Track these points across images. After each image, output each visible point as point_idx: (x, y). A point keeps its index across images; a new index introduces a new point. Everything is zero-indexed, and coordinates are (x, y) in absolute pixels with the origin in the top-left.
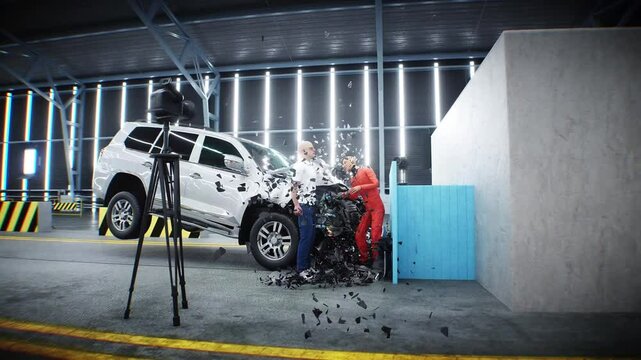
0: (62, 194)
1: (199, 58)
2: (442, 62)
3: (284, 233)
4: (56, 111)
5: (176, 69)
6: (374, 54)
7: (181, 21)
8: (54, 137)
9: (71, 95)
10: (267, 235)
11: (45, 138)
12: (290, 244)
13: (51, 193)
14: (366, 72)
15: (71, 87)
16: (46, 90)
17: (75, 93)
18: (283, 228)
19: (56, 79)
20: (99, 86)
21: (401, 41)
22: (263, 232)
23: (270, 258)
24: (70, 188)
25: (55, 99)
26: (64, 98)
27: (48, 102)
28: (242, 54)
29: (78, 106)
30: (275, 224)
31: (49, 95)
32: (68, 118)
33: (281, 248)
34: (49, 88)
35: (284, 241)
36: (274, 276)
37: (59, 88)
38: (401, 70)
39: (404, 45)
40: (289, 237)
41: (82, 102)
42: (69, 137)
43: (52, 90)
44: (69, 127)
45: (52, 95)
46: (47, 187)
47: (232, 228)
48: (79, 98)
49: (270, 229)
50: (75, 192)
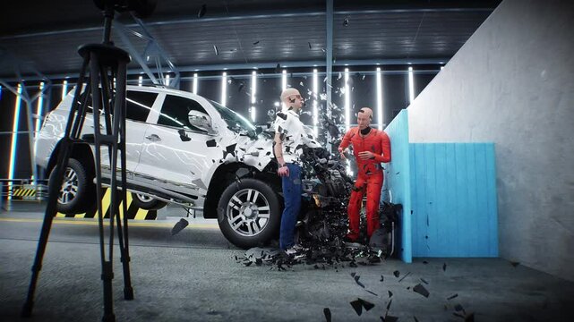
0: (25, 183)
1: (161, 58)
2: (384, 67)
3: (260, 202)
4: (23, 104)
5: (140, 67)
6: (323, 59)
7: (145, 22)
8: (19, 129)
9: (38, 90)
10: (239, 206)
11: (12, 130)
12: (268, 216)
13: (14, 182)
14: (315, 74)
15: (38, 83)
16: (15, 85)
17: (41, 88)
18: (259, 197)
19: (24, 75)
20: (65, 82)
21: (346, 47)
22: (233, 201)
23: (243, 234)
24: (33, 178)
25: (22, 93)
26: (31, 92)
27: (16, 96)
28: (201, 55)
29: (44, 101)
30: (250, 192)
31: (16, 90)
32: (34, 111)
33: (257, 221)
34: (18, 83)
35: (261, 212)
36: (253, 254)
37: (26, 84)
38: (347, 74)
39: (350, 51)
40: (267, 208)
41: (48, 97)
42: (34, 129)
43: (19, 85)
44: (34, 120)
45: (19, 90)
46: (11, 177)
47: (196, 198)
48: (45, 93)
49: (244, 198)
50: (38, 182)
